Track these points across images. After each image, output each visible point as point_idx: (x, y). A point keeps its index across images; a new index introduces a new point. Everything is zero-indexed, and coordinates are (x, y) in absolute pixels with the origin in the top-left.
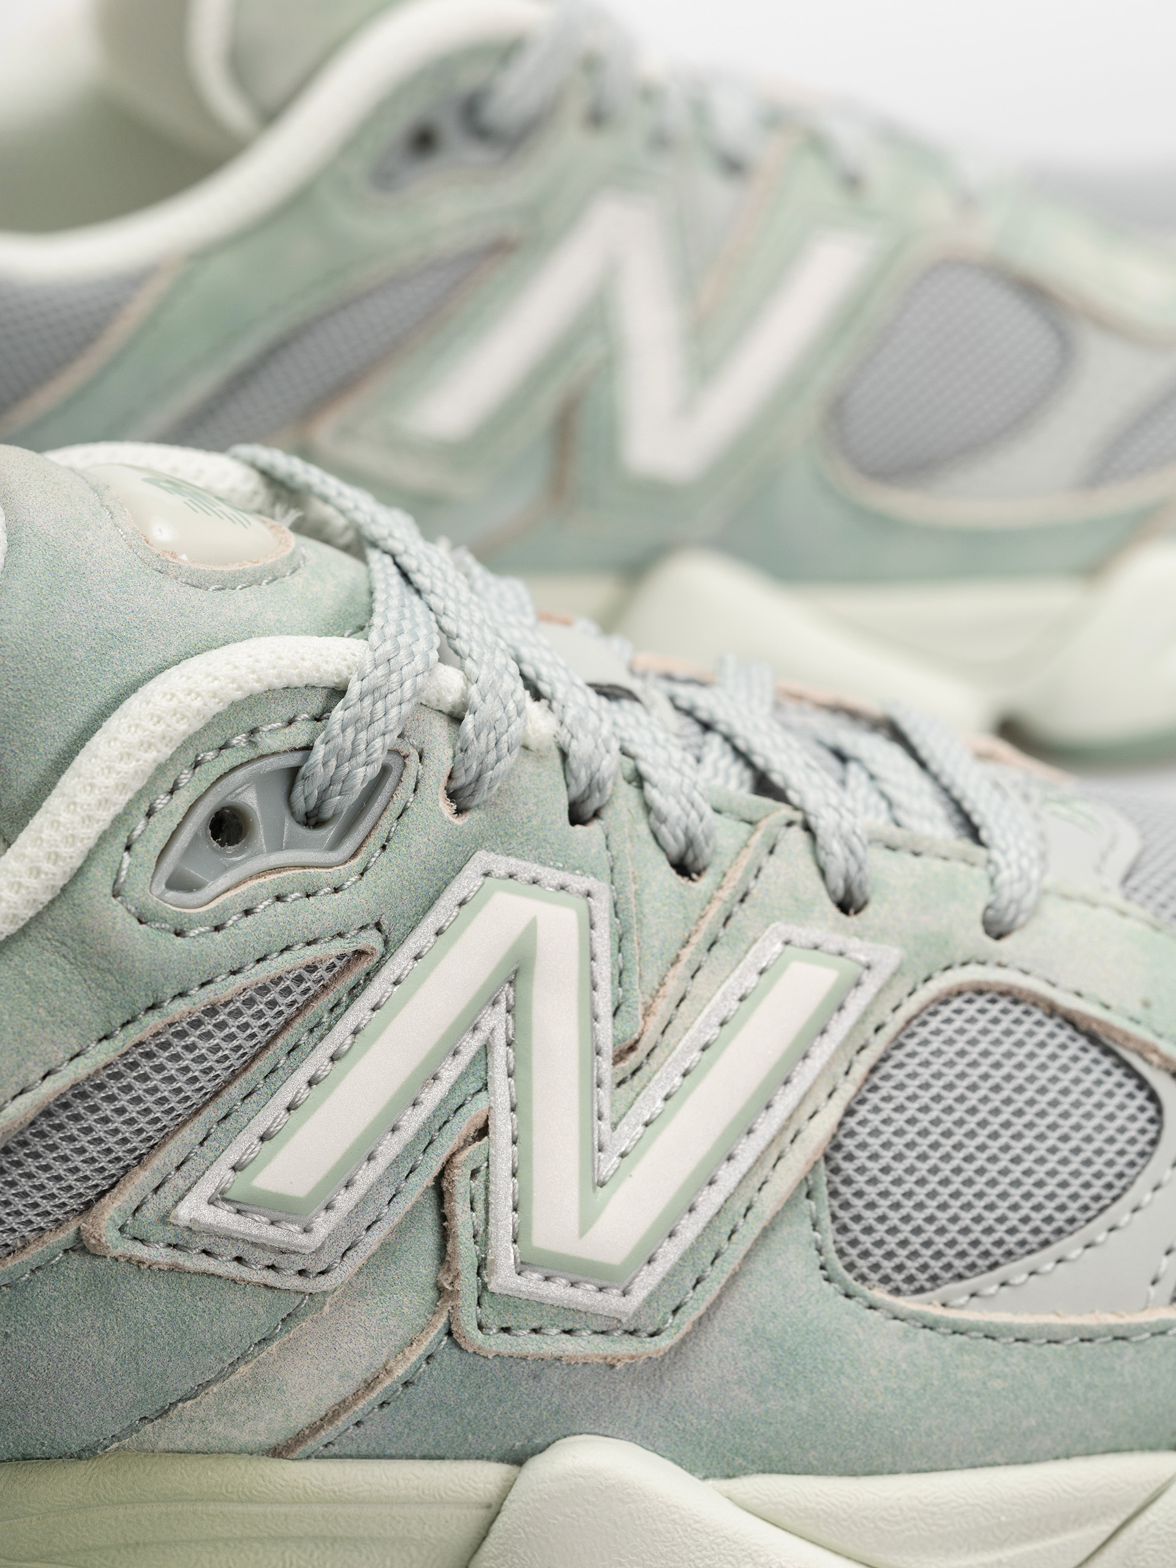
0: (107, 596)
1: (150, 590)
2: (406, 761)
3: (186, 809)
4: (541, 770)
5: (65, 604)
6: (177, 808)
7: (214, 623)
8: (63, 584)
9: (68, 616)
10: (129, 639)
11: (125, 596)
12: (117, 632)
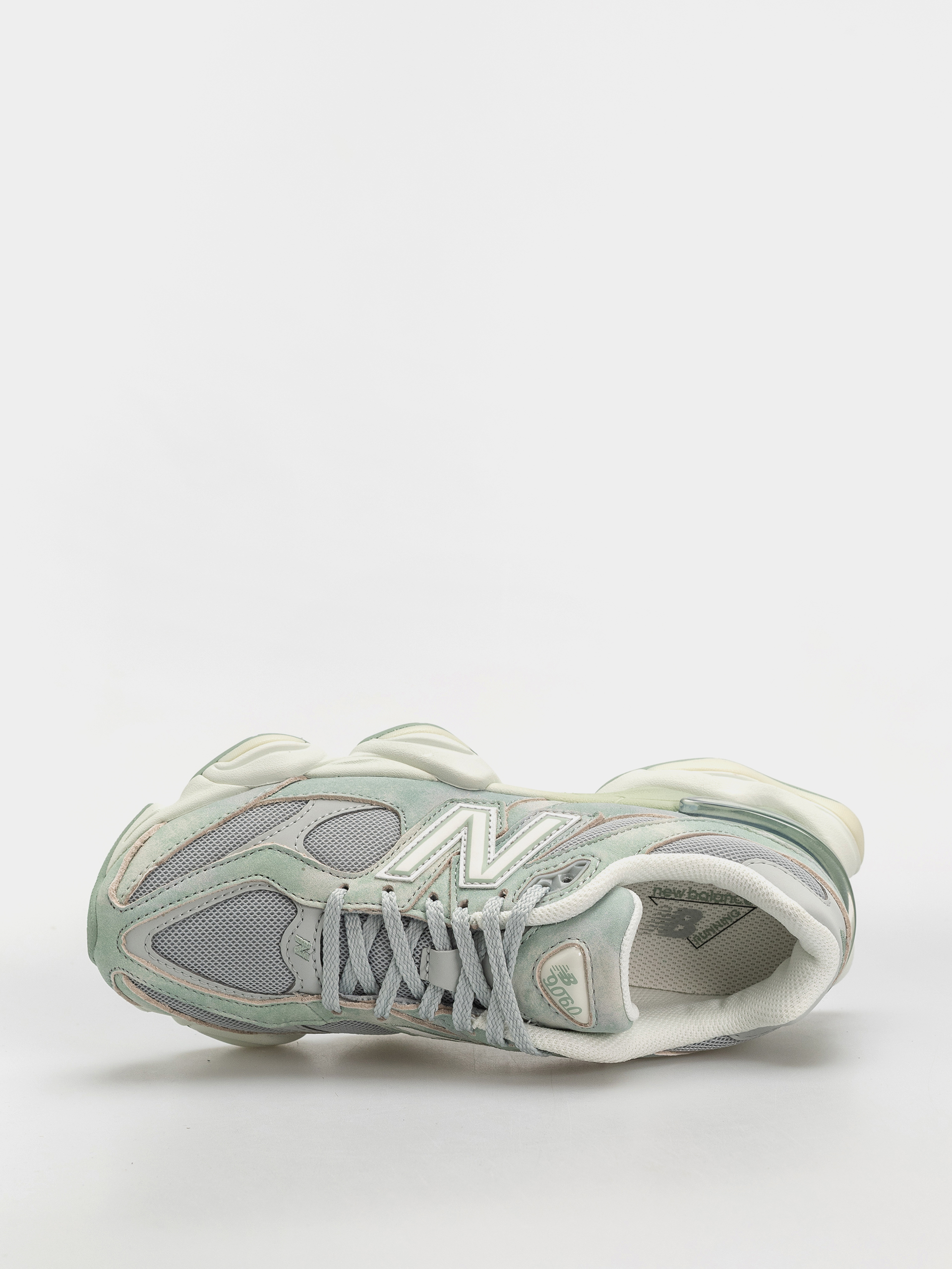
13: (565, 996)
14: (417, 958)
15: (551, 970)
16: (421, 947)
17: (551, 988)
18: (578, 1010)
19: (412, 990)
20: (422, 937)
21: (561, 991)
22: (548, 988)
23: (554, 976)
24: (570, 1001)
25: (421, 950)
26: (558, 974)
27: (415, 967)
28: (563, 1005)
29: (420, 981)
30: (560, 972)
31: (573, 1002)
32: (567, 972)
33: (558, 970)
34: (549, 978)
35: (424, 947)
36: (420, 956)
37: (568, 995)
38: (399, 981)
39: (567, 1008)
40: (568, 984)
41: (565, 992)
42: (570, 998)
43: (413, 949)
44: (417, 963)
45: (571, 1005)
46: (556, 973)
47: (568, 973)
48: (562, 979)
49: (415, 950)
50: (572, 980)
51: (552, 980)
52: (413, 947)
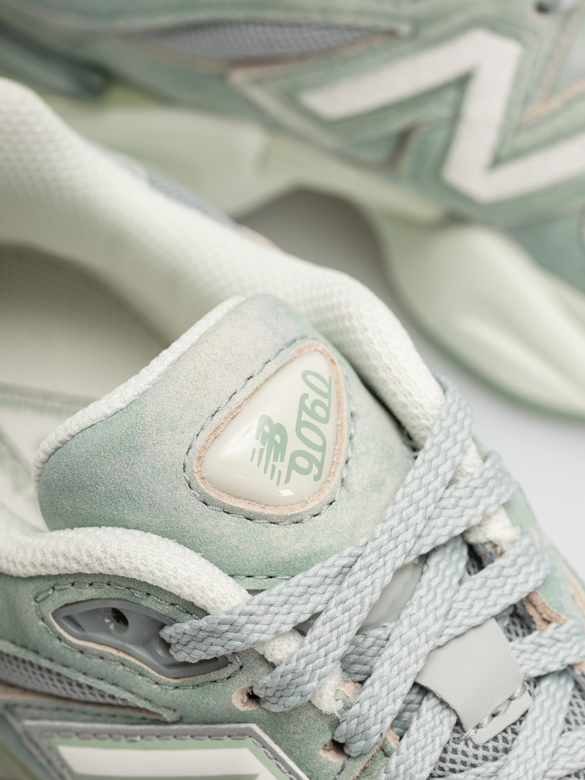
0: (141, 473)
1: (170, 486)
2: (229, 665)
3: (90, 598)
4: (319, 719)
5: (113, 461)
6: (85, 594)
7: (191, 525)
8: (122, 451)
9: (109, 468)
10: (135, 501)
11: (151, 479)
12: (131, 493)
13: (305, 417)
14: (505, 740)
15: (287, 480)
16: (481, 752)
17: (318, 455)
18: (310, 378)
19: (566, 703)
20: (462, 767)
21: (305, 431)
22: (323, 457)
23: (293, 466)
24: (308, 403)
25: (485, 748)
26: (282, 460)
27: (525, 730)
28: (327, 410)
29: (539, 699)
30: (275, 460)
31: (305, 396)
32: (262, 450)
33: (274, 467)
34: (305, 472)
35: (476, 747)
36: (495, 739)
37: (300, 415)
38: (572, 735)
39: (325, 401)
40: (280, 429)
41: (300, 424)
42: (302, 407)
43: (497, 763)
44: (515, 733)
45: (314, 396)
46: (283, 466)
47: (262, 447)
48: (280, 449)
49: (495, 759)
50: (267, 429)
51: (302, 462)
52: (491, 766)
